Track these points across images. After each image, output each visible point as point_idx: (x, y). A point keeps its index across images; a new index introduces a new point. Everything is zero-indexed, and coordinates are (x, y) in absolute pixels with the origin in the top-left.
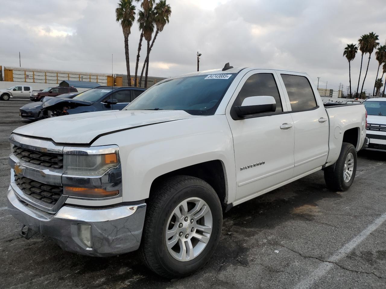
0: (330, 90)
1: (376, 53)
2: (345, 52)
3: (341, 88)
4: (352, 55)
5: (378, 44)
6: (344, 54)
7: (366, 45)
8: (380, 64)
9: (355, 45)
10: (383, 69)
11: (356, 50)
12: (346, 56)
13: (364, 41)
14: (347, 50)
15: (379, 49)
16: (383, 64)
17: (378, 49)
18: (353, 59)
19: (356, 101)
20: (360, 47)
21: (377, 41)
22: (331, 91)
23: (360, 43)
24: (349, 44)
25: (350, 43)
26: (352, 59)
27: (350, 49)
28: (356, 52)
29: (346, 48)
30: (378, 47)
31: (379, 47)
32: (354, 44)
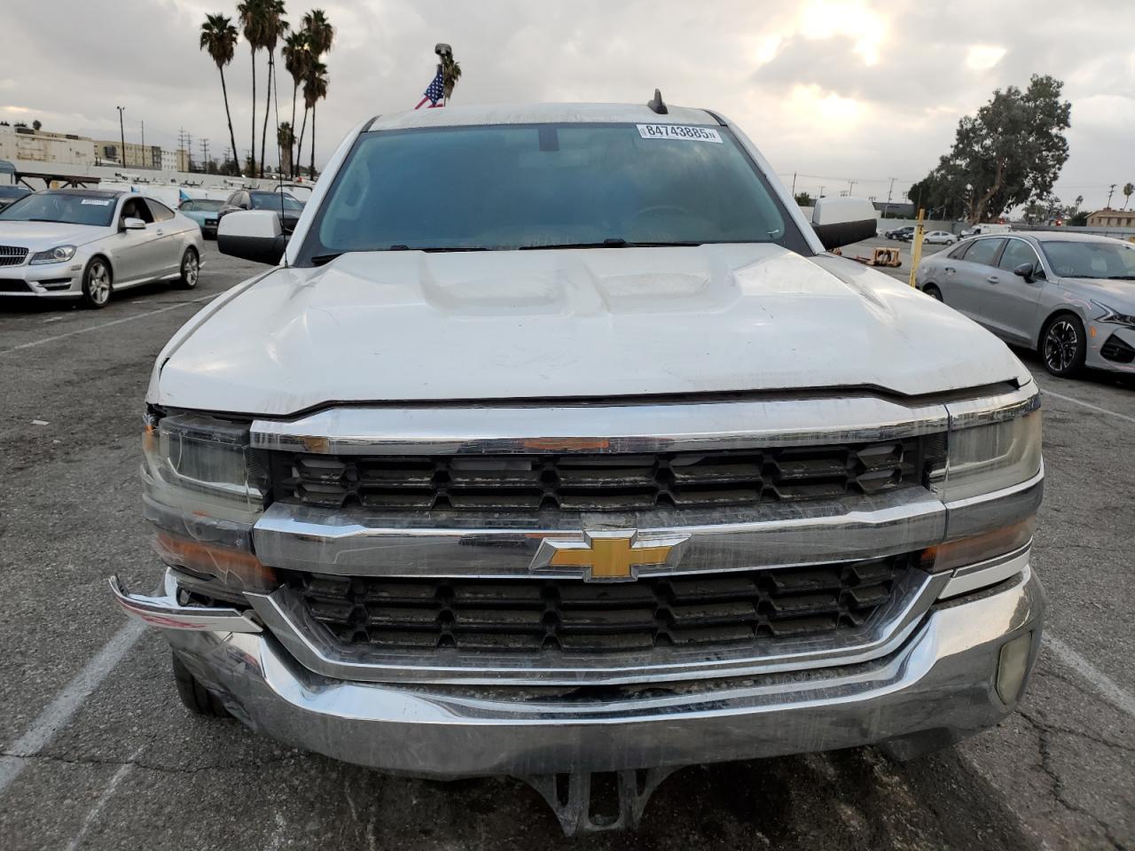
0: (153, 147)
1: (284, 50)
2: (204, 36)
3: (185, 143)
4: (224, 47)
5: (286, 24)
6: (203, 44)
7: (258, 23)
8: (297, 83)
9: (229, 20)
10: (305, 96)
11: (234, 35)
12: (211, 50)
13: (254, 12)
14: (207, 31)
15: (289, 40)
16: (303, 84)
17: (287, 40)
18: (229, 60)
19: (297, 184)
20: (243, 27)
21: (282, 17)
22: (156, 151)
23: (244, 16)
24: (211, 14)
25: (215, 13)
26: (227, 62)
27: (215, 31)
28: (235, 40)
29: (205, 26)
30: (287, 34)
31: (290, 35)
32: (225, 17)
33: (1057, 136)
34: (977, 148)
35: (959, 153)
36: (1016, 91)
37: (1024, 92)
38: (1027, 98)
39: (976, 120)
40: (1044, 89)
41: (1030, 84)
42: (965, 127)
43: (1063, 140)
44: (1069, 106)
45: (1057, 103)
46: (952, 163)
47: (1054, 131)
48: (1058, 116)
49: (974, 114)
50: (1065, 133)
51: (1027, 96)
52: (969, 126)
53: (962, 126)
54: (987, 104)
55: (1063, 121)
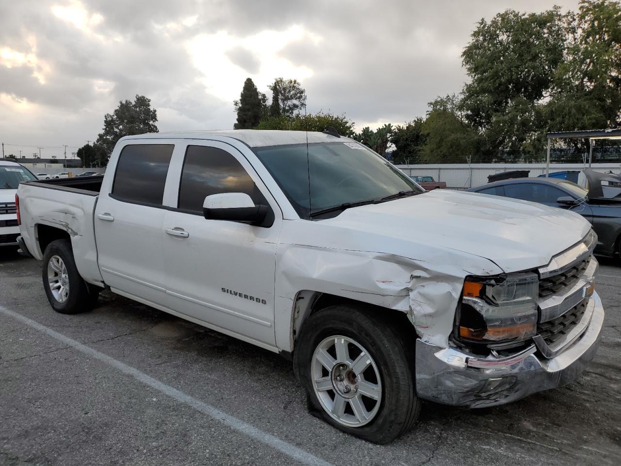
33: (152, 125)
34: (116, 130)
35: (107, 133)
36: (130, 102)
37: (134, 103)
38: (135, 106)
39: (114, 116)
40: (142, 102)
41: (136, 99)
42: (108, 119)
43: (156, 127)
44: (155, 111)
45: (149, 109)
46: (104, 138)
47: (151, 122)
48: (152, 115)
49: (112, 113)
50: (156, 124)
51: (135, 105)
52: (110, 119)
53: (106, 119)
54: (117, 108)
55: (154, 118)
